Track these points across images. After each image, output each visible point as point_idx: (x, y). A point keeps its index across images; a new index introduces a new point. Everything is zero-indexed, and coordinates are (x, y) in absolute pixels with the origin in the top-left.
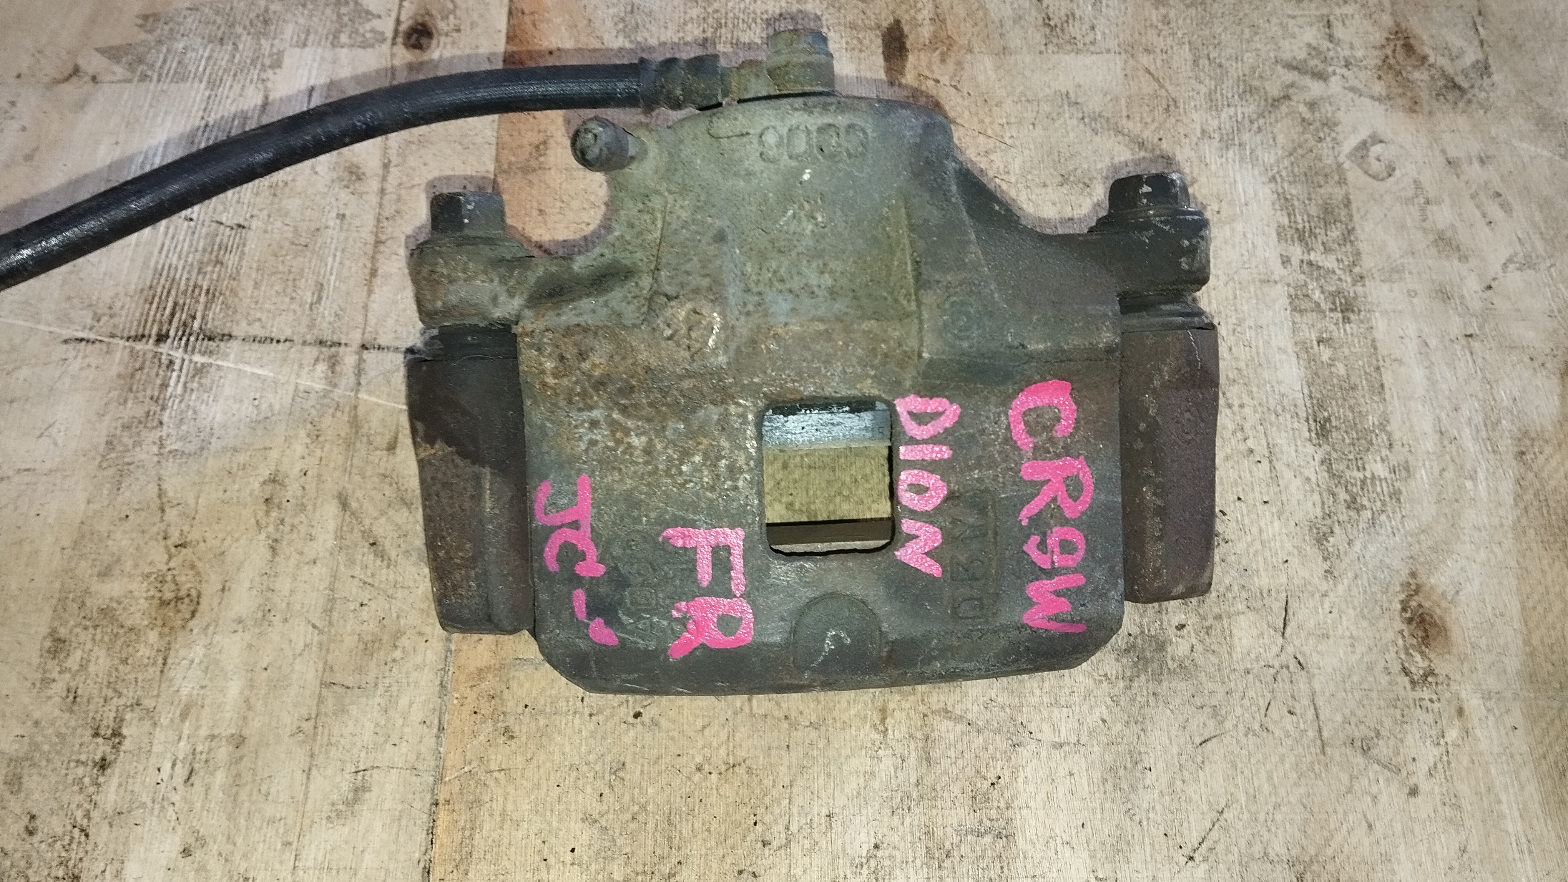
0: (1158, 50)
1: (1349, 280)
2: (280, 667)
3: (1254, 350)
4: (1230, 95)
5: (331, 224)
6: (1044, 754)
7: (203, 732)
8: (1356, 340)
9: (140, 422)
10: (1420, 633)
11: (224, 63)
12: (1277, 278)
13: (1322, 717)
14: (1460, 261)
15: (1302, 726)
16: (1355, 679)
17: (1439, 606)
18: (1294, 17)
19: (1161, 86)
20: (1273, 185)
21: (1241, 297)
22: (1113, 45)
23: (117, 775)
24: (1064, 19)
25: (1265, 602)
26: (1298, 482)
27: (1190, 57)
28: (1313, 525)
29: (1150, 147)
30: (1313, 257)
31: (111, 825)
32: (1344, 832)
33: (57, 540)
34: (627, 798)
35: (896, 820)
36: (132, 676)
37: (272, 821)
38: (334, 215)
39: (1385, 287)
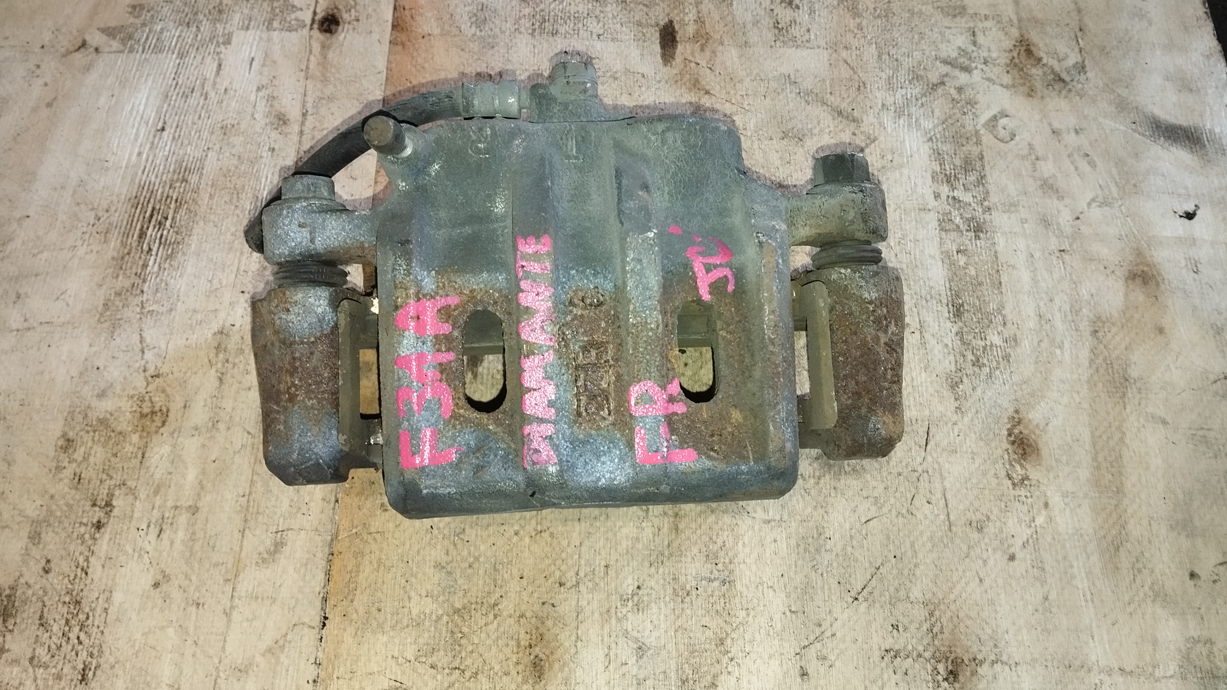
0: (854, 48)
1: (980, 210)
2: (225, 460)
3: (913, 256)
4: (903, 81)
5: (265, 154)
6: (757, 527)
7: (170, 504)
8: (984, 252)
9: (127, 291)
10: (1020, 452)
11: (190, 40)
12: (930, 207)
13: (950, 506)
14: (1058, 199)
15: (936, 512)
16: (974, 481)
17: (1034, 434)
18: (950, 28)
19: (855, 73)
20: (930, 143)
21: (905, 220)
22: (822, 43)
23: (108, 532)
24: (789, 23)
25: (914, 428)
26: (940, 346)
27: (876, 53)
28: (948, 377)
29: (845, 114)
30: (956, 194)
31: (103, 566)
32: (963, 584)
33: (68, 371)
34: (465, 553)
35: (653, 569)
36: (120, 466)
37: (216, 565)
38: (267, 148)
39: (1005, 216)
